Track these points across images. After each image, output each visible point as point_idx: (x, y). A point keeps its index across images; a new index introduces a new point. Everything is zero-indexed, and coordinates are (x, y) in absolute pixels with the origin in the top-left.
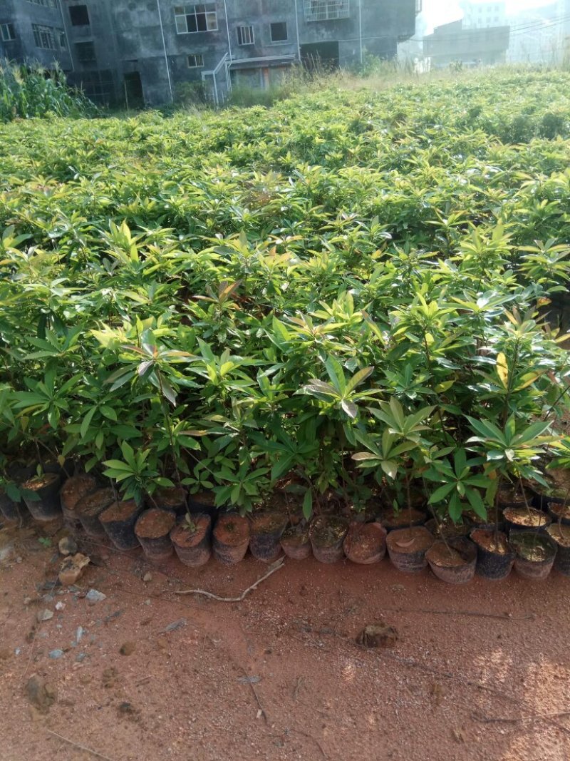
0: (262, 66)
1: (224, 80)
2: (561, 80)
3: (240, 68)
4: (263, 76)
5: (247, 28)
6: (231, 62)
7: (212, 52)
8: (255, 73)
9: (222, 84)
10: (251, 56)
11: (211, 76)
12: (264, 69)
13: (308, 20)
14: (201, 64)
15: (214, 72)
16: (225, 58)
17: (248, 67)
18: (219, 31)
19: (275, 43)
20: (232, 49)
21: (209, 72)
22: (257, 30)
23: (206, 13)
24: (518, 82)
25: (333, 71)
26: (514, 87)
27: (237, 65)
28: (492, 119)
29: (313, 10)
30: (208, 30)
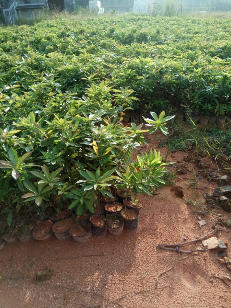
0: (31, 7)
1: (14, 13)
2: (151, 20)
3: (21, 8)
4: (32, 12)
6: (17, 6)
8: (28, 10)
9: (13, 15)
10: (26, 3)
11: (8, 11)
12: (32, 9)
14: (3, 6)
15: (9, 10)
16: (13, 3)
17: (24, 8)
21: (6, 10)
24: (134, 20)
25: (61, 11)
26: (133, 22)
27: (20, 7)
28: (119, 34)
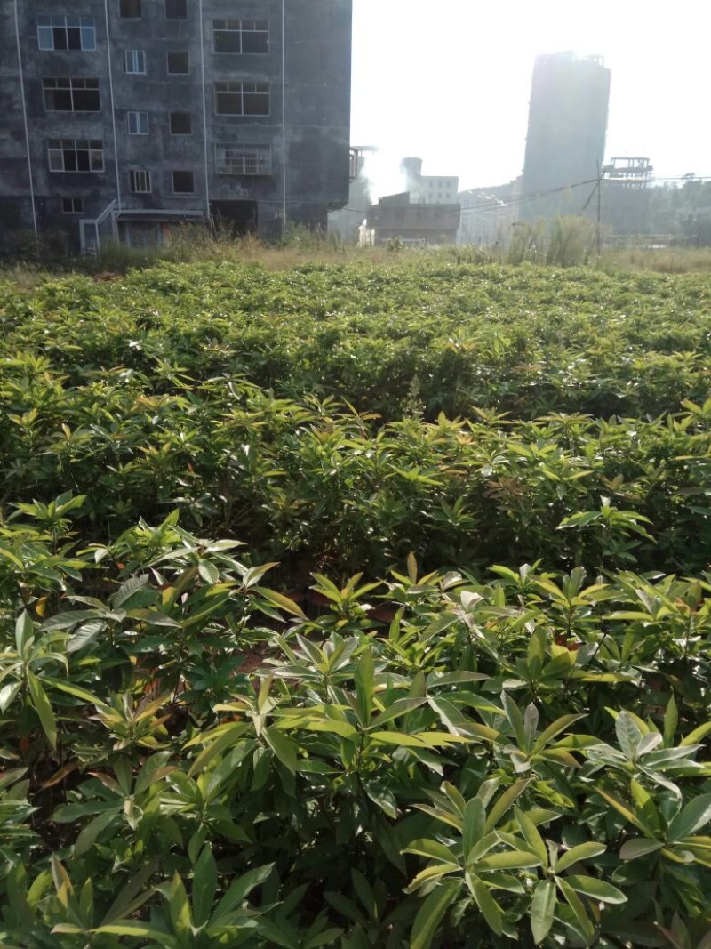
0: (160, 220)
1: (110, 233)
3: (132, 219)
4: (162, 233)
5: (142, 174)
6: (120, 212)
7: (95, 197)
8: (151, 227)
9: (107, 237)
10: (147, 207)
11: (94, 225)
12: (162, 225)
13: (221, 172)
14: (81, 210)
15: (96, 222)
16: (111, 205)
17: (141, 219)
18: (106, 173)
19: (177, 195)
20: (122, 195)
21: (89, 221)
22: (156, 176)
23: (90, 150)
27: (127, 215)
29: (227, 162)
30: (91, 171)
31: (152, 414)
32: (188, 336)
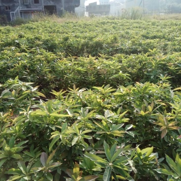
0: (31, 11)
1: (18, 15)
4: (32, 15)
6: (21, 9)
7: (14, 6)
8: (29, 13)
10: (27, 8)
11: (14, 13)
14: (10, 9)
16: (18, 8)
17: (26, 11)
19: (35, 4)
20: (21, 5)
31: (19, 57)
32: (31, 39)
